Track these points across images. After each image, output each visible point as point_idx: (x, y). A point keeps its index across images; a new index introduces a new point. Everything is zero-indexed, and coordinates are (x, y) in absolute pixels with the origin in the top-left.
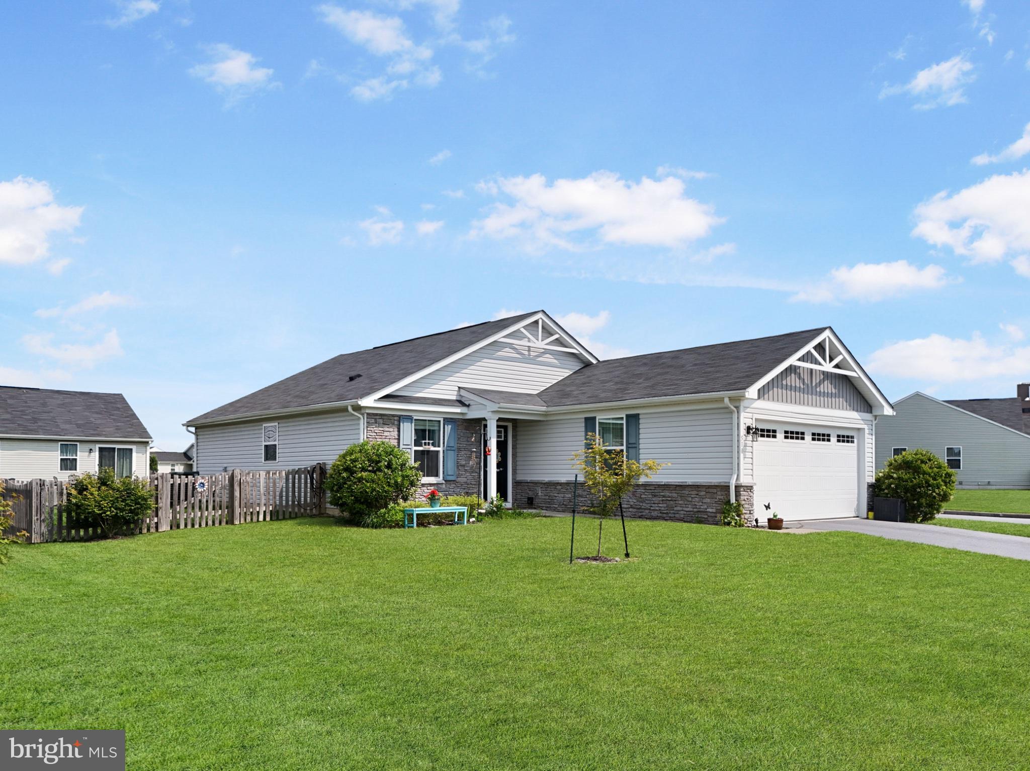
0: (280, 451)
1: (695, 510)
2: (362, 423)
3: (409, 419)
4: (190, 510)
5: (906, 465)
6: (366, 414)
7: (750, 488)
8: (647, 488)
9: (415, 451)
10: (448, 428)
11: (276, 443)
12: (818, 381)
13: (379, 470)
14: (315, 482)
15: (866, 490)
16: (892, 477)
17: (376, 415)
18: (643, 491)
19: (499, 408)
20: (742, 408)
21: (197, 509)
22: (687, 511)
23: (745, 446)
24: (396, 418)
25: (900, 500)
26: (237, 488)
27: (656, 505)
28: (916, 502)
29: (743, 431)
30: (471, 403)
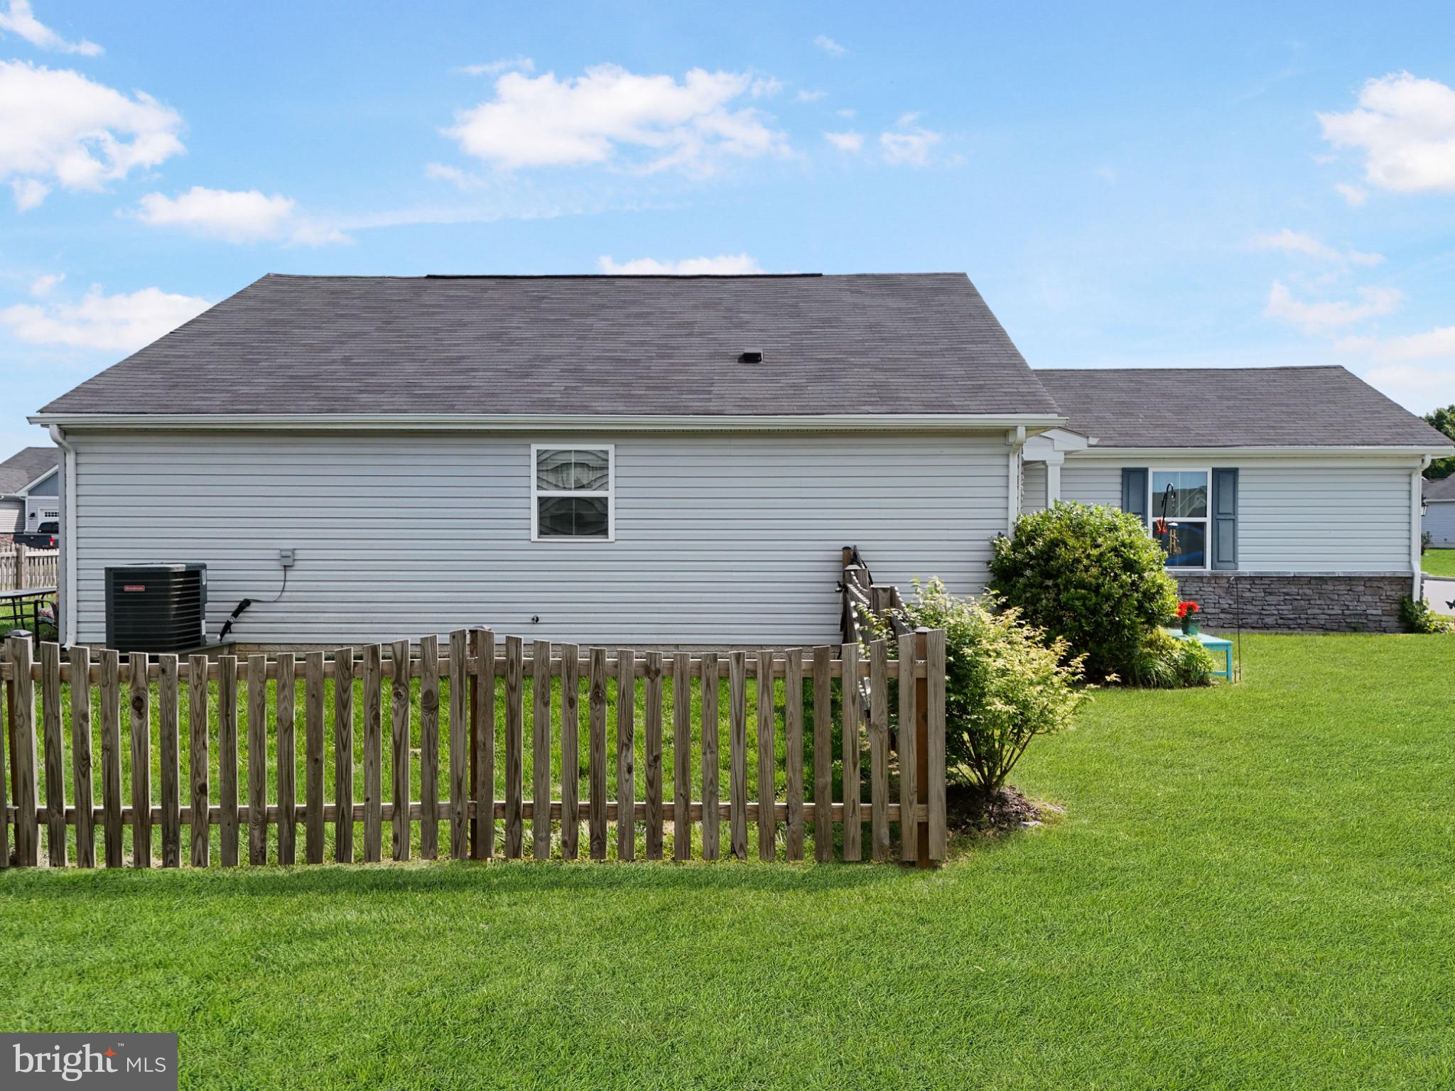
1: (1346, 612)
8: (1256, 582)
18: (1248, 586)
22: (1330, 615)
27: (1273, 607)
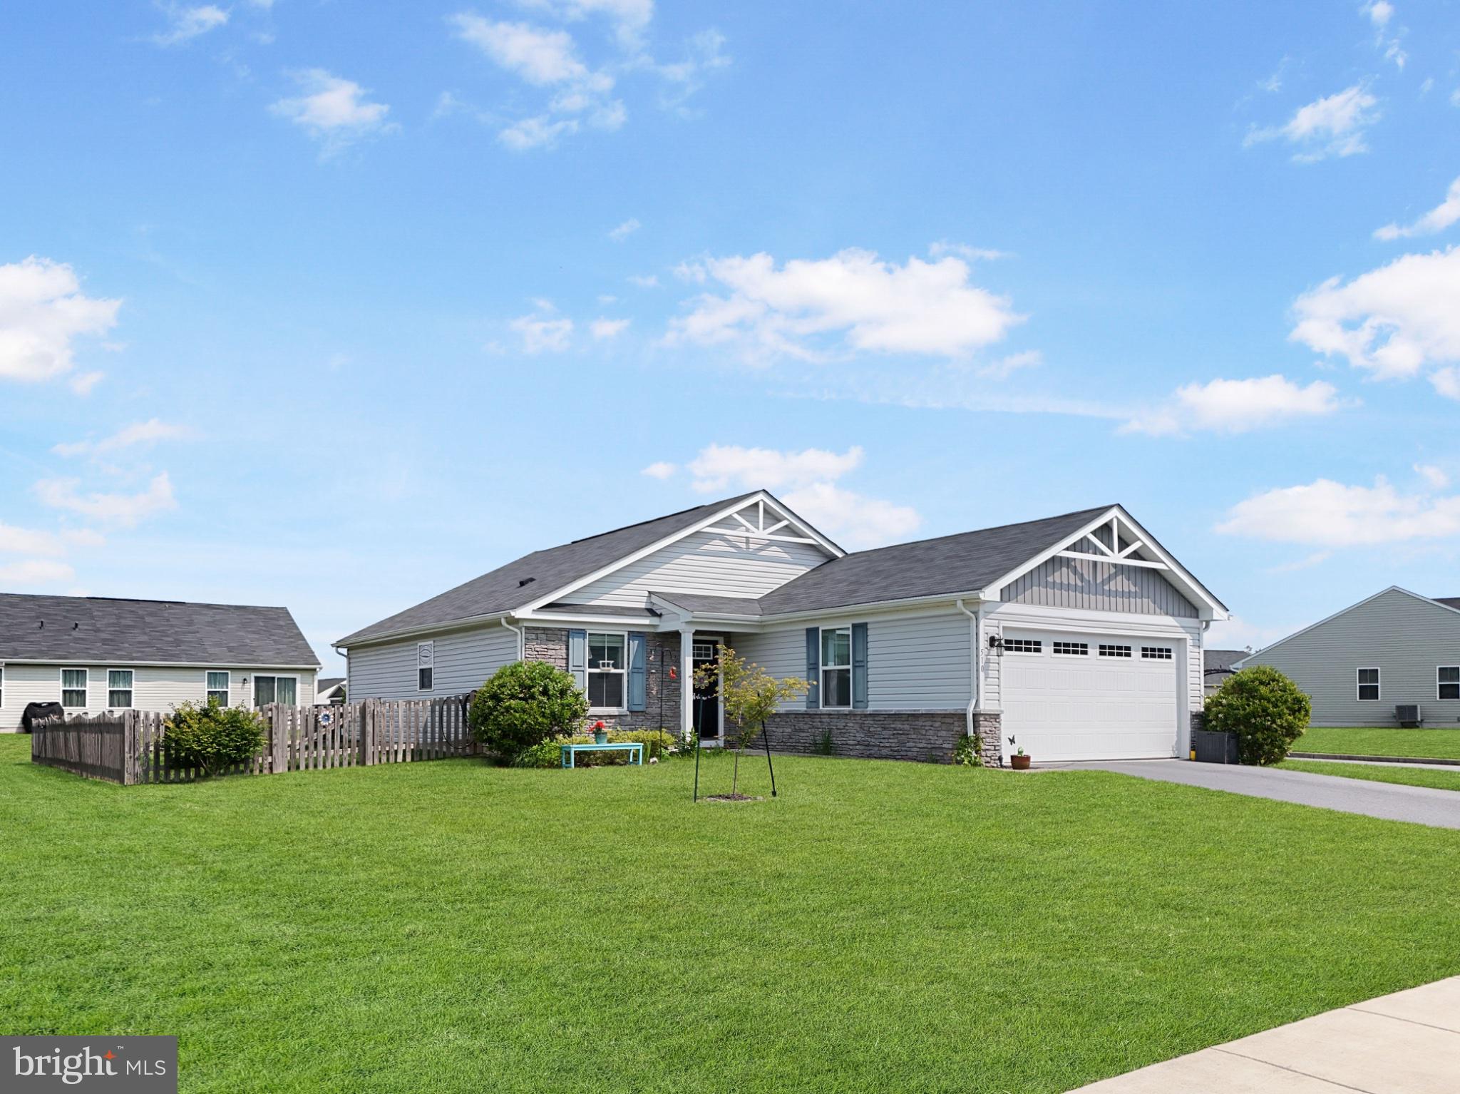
0: (437, 676)
1: (929, 746)
2: (520, 638)
3: (581, 633)
4: (312, 747)
5: (1241, 688)
6: (523, 629)
7: (996, 717)
8: (876, 719)
9: (590, 674)
10: (635, 644)
11: (432, 666)
12: (1106, 576)
13: (533, 697)
14: (468, 714)
15: (1189, 722)
16: (1221, 704)
17: (538, 628)
18: (872, 722)
19: (693, 617)
20: (981, 614)
21: (320, 746)
22: (920, 748)
23: (988, 662)
24: (563, 633)
25: (1227, 734)
26: (369, 721)
27: (886, 741)
28: (1250, 737)
29: (983, 643)
30: (663, 612)
